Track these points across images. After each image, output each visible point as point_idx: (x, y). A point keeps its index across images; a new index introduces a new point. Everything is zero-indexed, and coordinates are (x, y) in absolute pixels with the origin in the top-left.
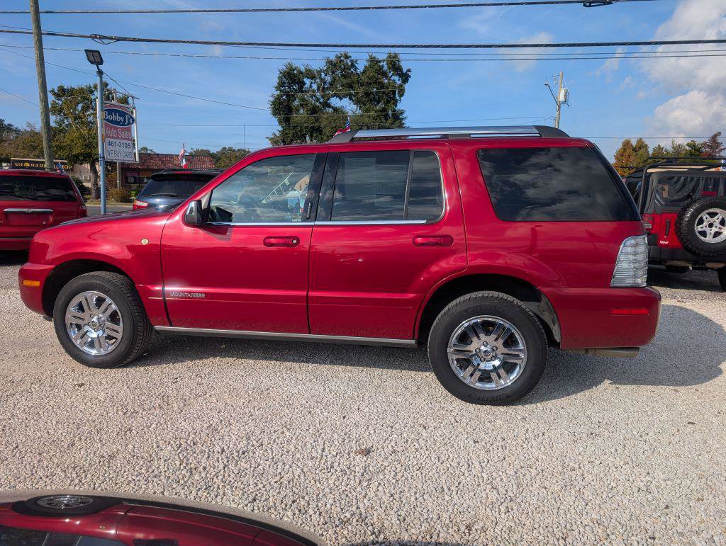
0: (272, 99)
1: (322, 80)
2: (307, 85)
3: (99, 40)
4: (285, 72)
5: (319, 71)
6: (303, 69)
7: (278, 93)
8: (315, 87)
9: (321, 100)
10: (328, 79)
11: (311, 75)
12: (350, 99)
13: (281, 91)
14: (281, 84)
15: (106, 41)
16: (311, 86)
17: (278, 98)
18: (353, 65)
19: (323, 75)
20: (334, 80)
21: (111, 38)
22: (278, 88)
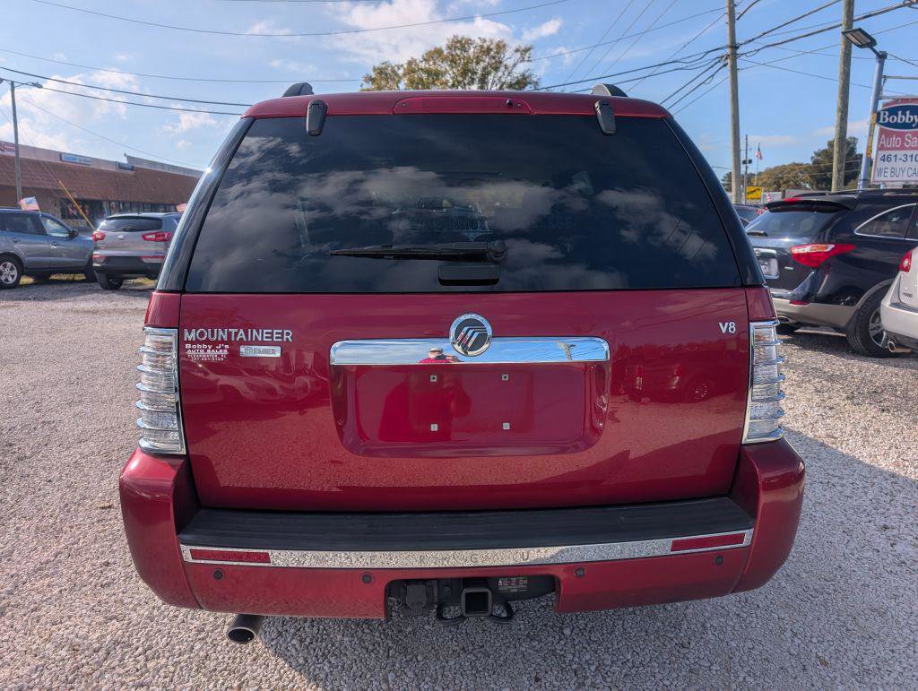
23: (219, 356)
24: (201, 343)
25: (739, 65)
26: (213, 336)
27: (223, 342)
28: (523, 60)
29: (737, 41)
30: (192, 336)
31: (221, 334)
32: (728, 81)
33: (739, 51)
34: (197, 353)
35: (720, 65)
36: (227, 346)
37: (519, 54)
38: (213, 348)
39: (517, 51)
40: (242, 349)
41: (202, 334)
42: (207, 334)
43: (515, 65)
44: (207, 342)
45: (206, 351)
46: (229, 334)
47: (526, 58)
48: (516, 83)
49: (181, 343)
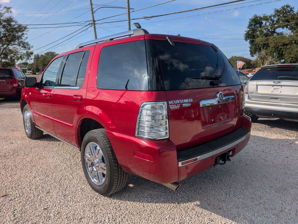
0: (245, 33)
1: (271, 20)
2: (264, 24)
3: (146, 19)
4: (252, 19)
5: (270, 16)
6: (262, 16)
7: (249, 29)
8: (268, 24)
9: (271, 30)
10: (276, 19)
11: (266, 18)
12: (287, 27)
13: (250, 28)
14: (250, 25)
15: (148, 19)
16: (266, 24)
17: (248, 32)
18: (291, 10)
19: (272, 17)
20: (278, 19)
21: (149, 17)
22: (248, 27)
23: (178, 108)
24: (173, 104)
25: (96, 27)
26: (176, 102)
27: (178, 104)
28: (8, 12)
29: (95, 20)
30: (171, 102)
31: (178, 101)
32: (93, 31)
33: (95, 23)
34: (173, 107)
35: (90, 26)
36: (179, 105)
37: (6, 9)
38: (176, 106)
39: (5, 8)
40: (183, 105)
41: (173, 102)
42: (175, 102)
43: (4, 13)
44: (175, 104)
45: (175, 106)
46: (180, 101)
47: (9, 11)
48: (7, 20)
49: (168, 105)
